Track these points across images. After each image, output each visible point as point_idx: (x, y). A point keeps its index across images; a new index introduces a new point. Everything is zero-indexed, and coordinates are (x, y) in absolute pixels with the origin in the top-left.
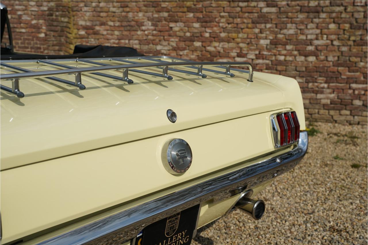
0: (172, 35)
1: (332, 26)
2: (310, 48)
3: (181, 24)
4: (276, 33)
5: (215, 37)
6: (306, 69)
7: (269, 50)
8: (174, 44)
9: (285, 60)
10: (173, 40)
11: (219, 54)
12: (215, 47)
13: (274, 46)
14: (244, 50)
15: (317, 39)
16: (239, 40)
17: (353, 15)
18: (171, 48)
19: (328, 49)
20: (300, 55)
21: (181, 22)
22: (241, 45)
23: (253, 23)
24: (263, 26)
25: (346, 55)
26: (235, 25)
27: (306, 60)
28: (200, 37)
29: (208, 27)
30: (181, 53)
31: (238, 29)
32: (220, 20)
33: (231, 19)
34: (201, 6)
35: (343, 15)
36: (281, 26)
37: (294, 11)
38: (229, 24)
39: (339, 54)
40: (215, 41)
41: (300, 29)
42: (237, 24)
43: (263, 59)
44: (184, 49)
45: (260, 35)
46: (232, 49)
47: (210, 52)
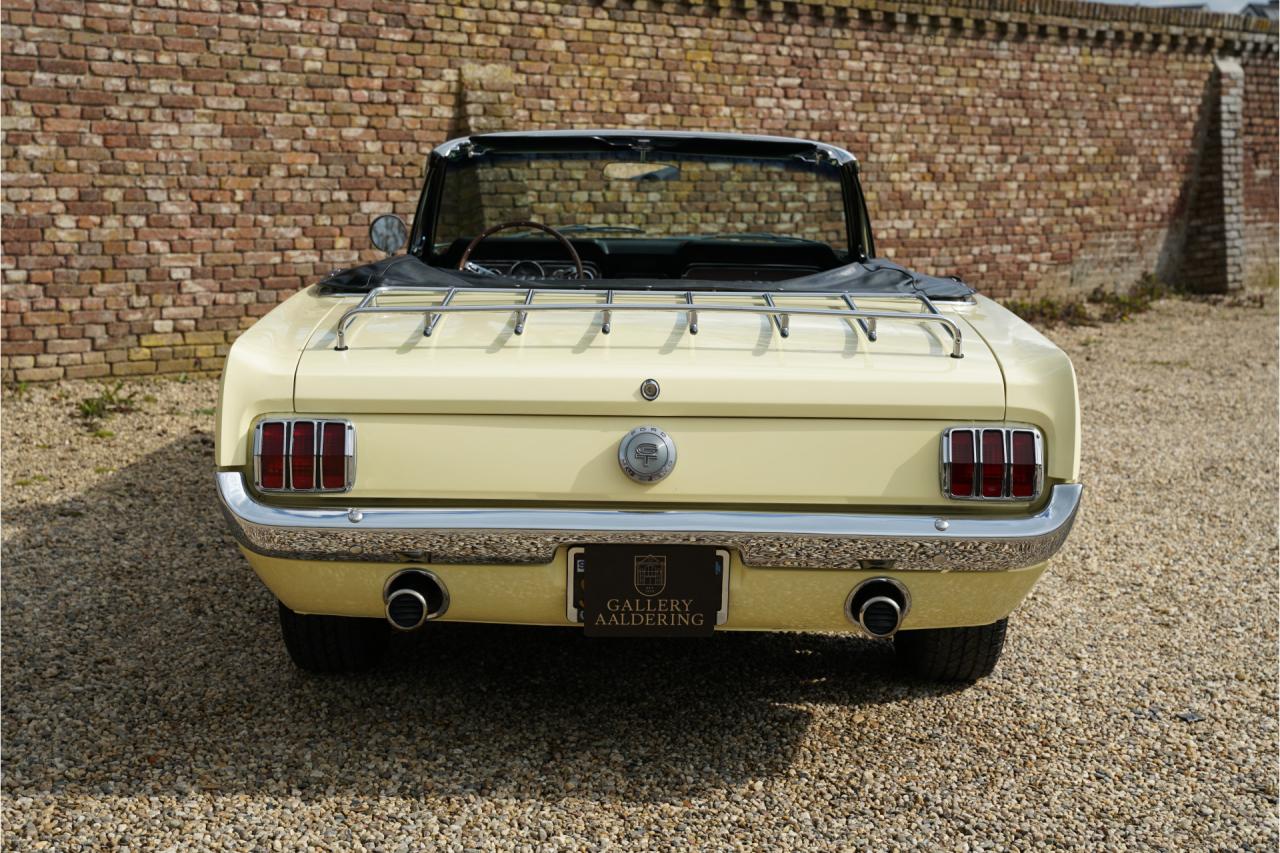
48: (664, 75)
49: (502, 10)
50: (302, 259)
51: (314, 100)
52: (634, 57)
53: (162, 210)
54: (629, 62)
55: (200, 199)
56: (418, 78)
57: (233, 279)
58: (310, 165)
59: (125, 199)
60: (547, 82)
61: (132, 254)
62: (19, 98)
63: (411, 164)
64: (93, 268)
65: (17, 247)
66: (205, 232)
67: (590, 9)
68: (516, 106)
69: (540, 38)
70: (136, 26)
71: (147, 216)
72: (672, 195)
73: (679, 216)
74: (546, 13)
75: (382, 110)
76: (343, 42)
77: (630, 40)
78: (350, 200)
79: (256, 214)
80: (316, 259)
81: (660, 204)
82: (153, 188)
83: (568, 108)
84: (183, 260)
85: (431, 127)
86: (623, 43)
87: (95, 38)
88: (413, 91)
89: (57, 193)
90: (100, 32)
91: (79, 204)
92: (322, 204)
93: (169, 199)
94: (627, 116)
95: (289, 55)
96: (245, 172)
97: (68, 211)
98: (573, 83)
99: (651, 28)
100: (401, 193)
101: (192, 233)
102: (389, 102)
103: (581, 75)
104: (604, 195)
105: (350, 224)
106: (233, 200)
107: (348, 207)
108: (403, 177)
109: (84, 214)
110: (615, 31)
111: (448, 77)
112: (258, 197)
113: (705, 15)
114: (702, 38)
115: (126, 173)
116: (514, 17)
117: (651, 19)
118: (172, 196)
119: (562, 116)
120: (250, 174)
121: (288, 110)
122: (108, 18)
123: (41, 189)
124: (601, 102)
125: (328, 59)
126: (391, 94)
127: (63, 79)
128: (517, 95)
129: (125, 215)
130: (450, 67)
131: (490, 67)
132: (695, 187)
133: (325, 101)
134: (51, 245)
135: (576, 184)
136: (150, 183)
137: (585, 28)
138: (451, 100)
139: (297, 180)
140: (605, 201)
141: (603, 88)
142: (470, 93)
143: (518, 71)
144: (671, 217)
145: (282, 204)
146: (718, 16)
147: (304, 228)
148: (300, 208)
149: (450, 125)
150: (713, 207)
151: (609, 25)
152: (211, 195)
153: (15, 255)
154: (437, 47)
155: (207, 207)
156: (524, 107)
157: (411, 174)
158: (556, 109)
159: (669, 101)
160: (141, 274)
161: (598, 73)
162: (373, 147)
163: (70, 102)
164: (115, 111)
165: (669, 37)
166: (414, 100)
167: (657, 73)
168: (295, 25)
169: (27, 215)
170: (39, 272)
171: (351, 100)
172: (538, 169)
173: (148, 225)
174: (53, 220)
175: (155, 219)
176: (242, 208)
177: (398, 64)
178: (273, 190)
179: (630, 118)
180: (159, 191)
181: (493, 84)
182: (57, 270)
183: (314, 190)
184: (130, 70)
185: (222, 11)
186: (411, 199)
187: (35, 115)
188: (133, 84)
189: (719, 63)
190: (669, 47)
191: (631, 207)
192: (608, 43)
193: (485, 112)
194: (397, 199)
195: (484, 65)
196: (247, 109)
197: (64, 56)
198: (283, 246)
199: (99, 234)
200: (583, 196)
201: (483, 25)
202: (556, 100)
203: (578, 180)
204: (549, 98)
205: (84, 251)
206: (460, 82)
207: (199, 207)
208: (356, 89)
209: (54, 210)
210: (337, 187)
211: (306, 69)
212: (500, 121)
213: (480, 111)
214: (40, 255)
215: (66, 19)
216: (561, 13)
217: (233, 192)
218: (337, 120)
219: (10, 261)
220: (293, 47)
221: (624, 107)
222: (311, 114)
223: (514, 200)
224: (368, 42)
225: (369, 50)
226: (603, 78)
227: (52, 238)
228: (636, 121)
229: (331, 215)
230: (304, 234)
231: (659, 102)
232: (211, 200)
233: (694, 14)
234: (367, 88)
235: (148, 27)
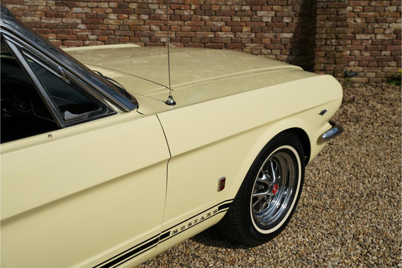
50: (225, 36)
53: (156, 13)
55: (174, 8)
57: (190, 43)
59: (138, 7)
61: (143, 31)
64: (125, 36)
65: (92, 26)
66: (176, 22)
71: (149, 15)
78: (251, 10)
79: (201, 15)
80: (232, 36)
82: (151, 3)
84: (165, 34)
89: (108, 5)
91: (118, 9)
92: (236, 11)
93: (159, 8)
97: (114, 12)
100: (280, 7)
101: (170, 22)
105: (251, 21)
106: (190, 9)
107: (250, 13)
109: (120, 14)
112: (202, 8)
118: (161, 7)
123: (102, 3)
129: (139, 14)
134: (107, 26)
135: (389, 2)
145: (215, 11)
147: (226, 22)
148: (224, 13)
152: (180, 6)
153: (91, 29)
155: (177, 12)
160: (147, 39)
169: (96, 13)
170: (102, 37)
173: (150, 18)
174: (107, 16)
175: (152, 16)
176: (195, 13)
178: (211, 5)
180: (154, 5)
182: (110, 36)
183: (232, 5)
186: (285, 10)
194: (278, 10)
198: (215, 30)
199: (127, 22)
200: (394, 9)
205: (121, 29)
207: (174, 11)
209: (107, 11)
210: (245, 4)
214: (102, 30)
217: (191, 6)
219: (89, 32)
223: (337, 11)
227: (107, 23)
229: (241, 17)
230: (226, 25)
232: (180, 9)
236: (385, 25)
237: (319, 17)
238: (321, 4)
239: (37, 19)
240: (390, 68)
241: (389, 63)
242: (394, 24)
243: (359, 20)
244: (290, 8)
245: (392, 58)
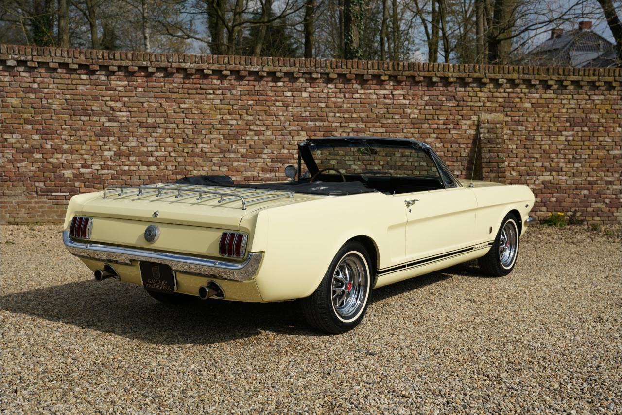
0: (8, 146)
1: (168, 140)
2: (151, 159)
3: (19, 136)
4: (119, 146)
5: (56, 149)
6: (149, 178)
7: (113, 161)
8: (10, 156)
9: (129, 170)
10: (8, 151)
11: (62, 166)
12: (58, 159)
13: (118, 157)
14: (88, 161)
15: (156, 151)
16: (83, 152)
17: (184, 131)
18: (6, 160)
19: (167, 159)
20: (143, 165)
21: (17, 133)
22: (85, 156)
23: (96, 135)
24: (106, 138)
25: (182, 164)
26: (78, 138)
27: (148, 170)
28: (40, 148)
29: (49, 139)
30: (19, 165)
31: (81, 141)
32: (62, 132)
33: (73, 132)
34: (40, 118)
35: (177, 131)
36: (123, 139)
37: (134, 126)
38: (71, 136)
39: (176, 164)
40: (57, 153)
41: (141, 142)
42: (80, 136)
43: (108, 169)
44: (22, 161)
45: (104, 147)
46: (77, 160)
47: (52, 164)
48: (583, 116)
49: (500, 93)
51: (414, 128)
52: (567, 109)
53: (351, 167)
54: (564, 111)
55: (366, 163)
56: (460, 119)
58: (411, 153)
59: (338, 163)
60: (521, 120)
62: (302, 130)
63: (456, 152)
67: (544, 90)
68: (505, 129)
69: (518, 103)
70: (345, 105)
71: (346, 170)
72: (588, 165)
73: (591, 174)
74: (522, 93)
75: (443, 132)
76: (427, 107)
77: (565, 102)
78: (427, 166)
79: (388, 170)
81: (581, 168)
83: (532, 130)
85: (465, 137)
86: (561, 103)
87: (330, 109)
88: (458, 124)
90: (331, 108)
92: (416, 167)
93: (354, 164)
94: (563, 133)
95: (404, 113)
96: (384, 154)
98: (534, 120)
99: (575, 97)
102: (446, 128)
103: (539, 116)
104: (550, 164)
107: (426, 168)
108: (452, 156)
110: (557, 98)
111: (473, 119)
112: (389, 163)
113: (606, 90)
114: (605, 99)
115: (339, 155)
116: (505, 95)
117: (577, 93)
118: (356, 163)
119: (529, 133)
120: (386, 155)
121: (403, 132)
122: (335, 103)
124: (549, 127)
125: (420, 114)
126: (448, 126)
127: (318, 124)
128: (506, 125)
130: (474, 115)
131: (493, 115)
132: (601, 161)
133: (419, 129)
135: (536, 159)
136: (347, 158)
137: (541, 98)
138: (475, 127)
139: (405, 158)
140: (551, 166)
141: (550, 121)
142: (482, 125)
143: (507, 115)
144: (587, 174)
145: (399, 166)
146: (614, 90)
149: (473, 137)
150: (611, 170)
151: (554, 96)
152: (371, 162)
154: (469, 108)
155: (369, 167)
156: (510, 130)
157: (456, 155)
158: (526, 130)
159: (586, 126)
161: (547, 116)
162: (439, 145)
163: (319, 131)
164: (335, 134)
165: (586, 100)
166: (457, 128)
167: (580, 114)
168: (407, 102)
171: (430, 128)
172: (517, 154)
175: (349, 170)
176: (383, 168)
177: (451, 115)
178: (396, 161)
179: (564, 133)
180: (350, 161)
181: (494, 121)
183: (413, 161)
184: (341, 120)
185: (378, 99)
186: (455, 165)
187: (307, 136)
188: (343, 124)
189: (615, 110)
190: (586, 104)
191: (564, 169)
192: (553, 103)
193: (488, 132)
195: (491, 114)
196: (386, 132)
197: (319, 116)
200: (540, 164)
201: (490, 99)
202: (526, 127)
203: (537, 158)
204: (522, 126)
206: (478, 121)
207: (366, 166)
208: (432, 124)
210: (422, 161)
211: (411, 117)
212: (495, 135)
213: (486, 131)
215: (320, 104)
216: (529, 93)
217: (380, 162)
218: (423, 136)
220: (405, 110)
221: (561, 129)
222: (412, 133)
223: (498, 165)
224: (438, 107)
225: (438, 110)
226: (551, 117)
228: (568, 134)
229: (420, 171)
231: (581, 127)
232: (371, 165)
233: (600, 90)
234: (436, 124)
235: (349, 105)
236: (535, 178)
237: (484, 170)
238: (485, 160)
239: (255, 174)
240: (542, 213)
241: (541, 208)
242: (541, 176)
243: (514, 173)
244: (459, 163)
245: (543, 204)
